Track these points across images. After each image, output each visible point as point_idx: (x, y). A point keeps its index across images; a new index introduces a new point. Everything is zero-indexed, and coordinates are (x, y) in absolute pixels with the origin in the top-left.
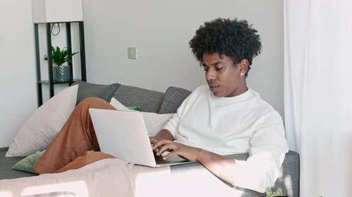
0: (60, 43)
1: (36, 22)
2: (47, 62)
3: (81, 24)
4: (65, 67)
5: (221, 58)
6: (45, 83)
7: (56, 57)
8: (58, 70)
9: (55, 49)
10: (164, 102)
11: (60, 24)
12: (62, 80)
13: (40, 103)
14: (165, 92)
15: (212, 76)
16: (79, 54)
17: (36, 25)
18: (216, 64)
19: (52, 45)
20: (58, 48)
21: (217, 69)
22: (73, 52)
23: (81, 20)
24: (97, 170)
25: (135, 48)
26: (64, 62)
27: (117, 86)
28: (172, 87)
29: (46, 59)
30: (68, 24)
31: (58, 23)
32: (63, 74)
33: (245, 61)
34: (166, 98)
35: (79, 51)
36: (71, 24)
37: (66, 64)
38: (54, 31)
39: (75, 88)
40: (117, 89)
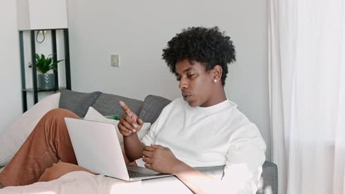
0: (44, 50)
1: (21, 29)
2: (31, 70)
3: (66, 31)
4: (50, 75)
5: (192, 64)
6: (30, 91)
7: (40, 65)
8: (42, 78)
9: (40, 56)
10: (142, 111)
11: (45, 32)
12: (47, 88)
13: (25, 109)
14: (143, 100)
15: (184, 84)
16: (64, 61)
17: (21, 33)
18: (188, 70)
19: (36, 52)
20: (43, 56)
21: (189, 76)
22: (58, 60)
23: (66, 27)
24: (64, 183)
25: (117, 56)
26: (48, 70)
27: (99, 94)
28: (150, 96)
29: (30, 67)
30: (54, 32)
31: (43, 30)
32: (47, 82)
33: (218, 68)
34: (145, 106)
35: (64, 58)
36: (57, 31)
37: (51, 72)
38: (39, 38)
39: (57, 96)
40: (98, 97)
